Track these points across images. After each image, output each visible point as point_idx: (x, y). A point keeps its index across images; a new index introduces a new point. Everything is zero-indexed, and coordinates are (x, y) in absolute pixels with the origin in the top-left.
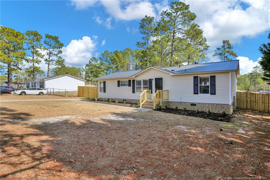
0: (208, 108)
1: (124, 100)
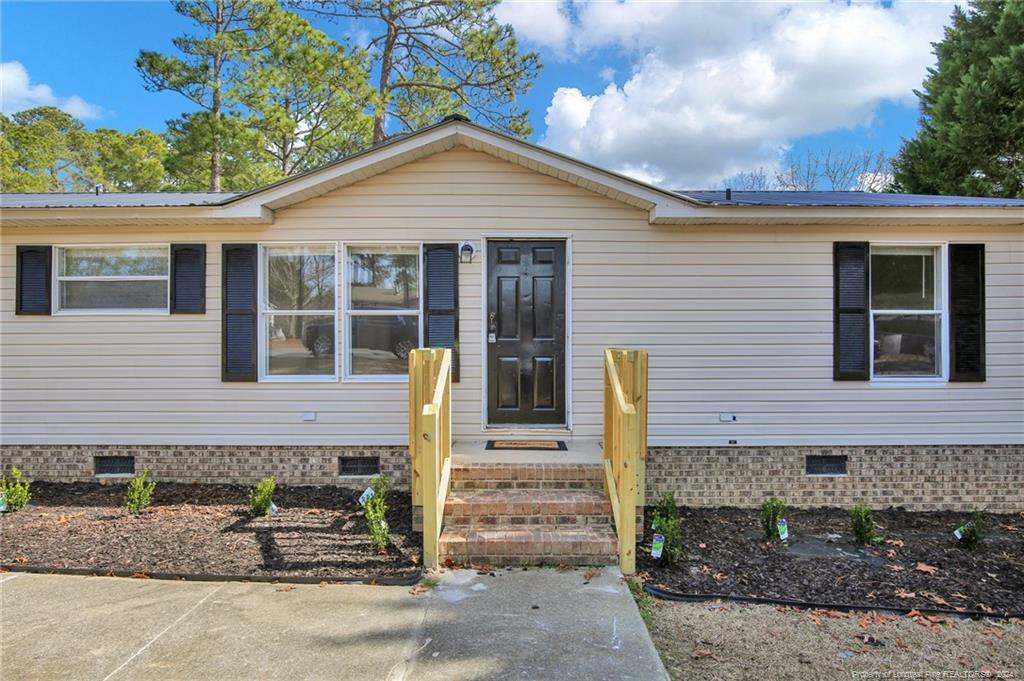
0: (928, 480)
1: (106, 453)
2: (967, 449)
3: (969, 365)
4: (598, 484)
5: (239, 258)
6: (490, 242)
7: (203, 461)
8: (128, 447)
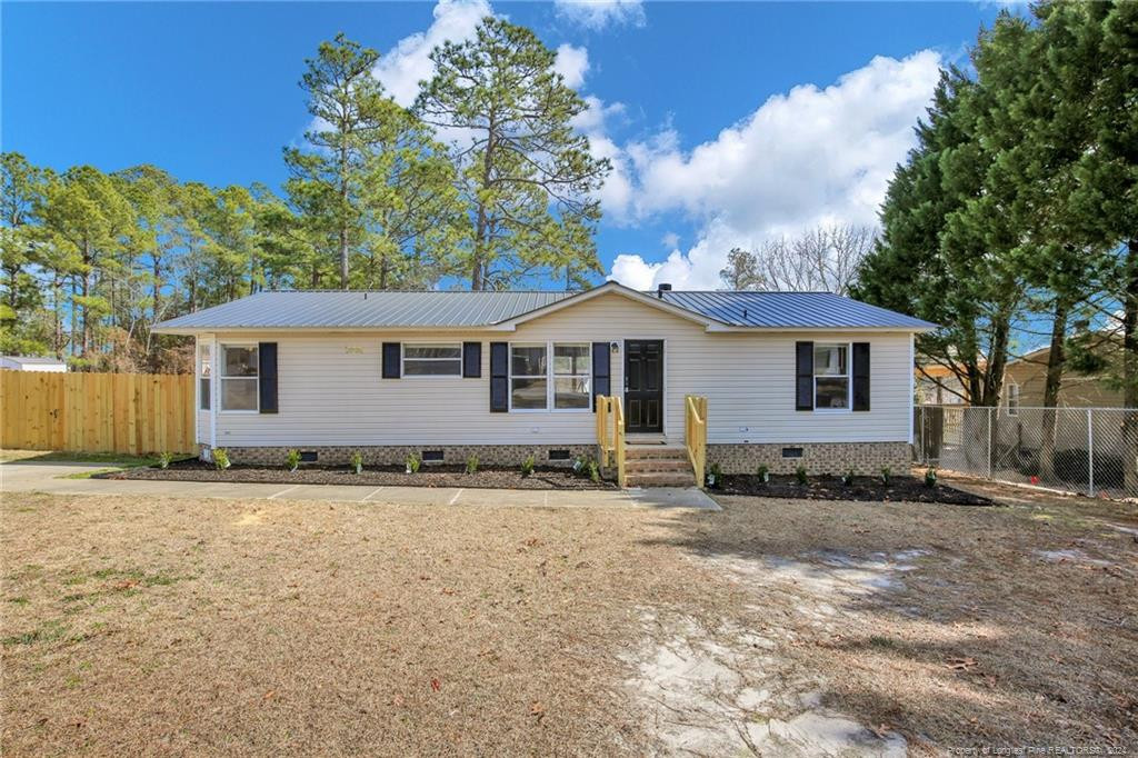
0: (842, 460)
1: (429, 449)
2: (861, 444)
3: (862, 403)
4: (685, 456)
5: (499, 348)
6: (626, 341)
7: (479, 453)
8: (440, 446)
